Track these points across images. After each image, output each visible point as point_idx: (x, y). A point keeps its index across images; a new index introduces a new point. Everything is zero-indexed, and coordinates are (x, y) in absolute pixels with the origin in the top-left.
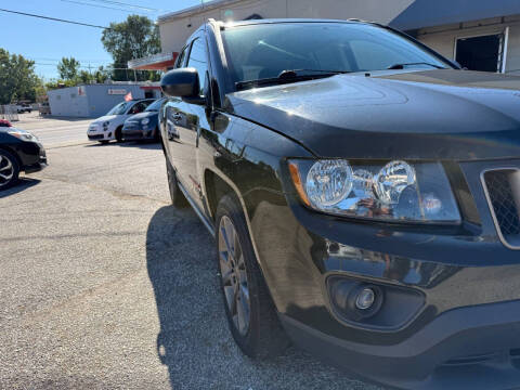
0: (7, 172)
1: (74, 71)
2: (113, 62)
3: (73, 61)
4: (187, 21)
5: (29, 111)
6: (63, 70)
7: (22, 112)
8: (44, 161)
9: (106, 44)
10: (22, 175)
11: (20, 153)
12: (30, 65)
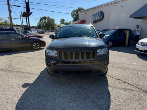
0: (38, 47)
1: (64, 22)
2: (73, 20)
3: (64, 19)
4: (85, 12)
5: (53, 32)
6: (61, 22)
7: (51, 32)
8: (46, 45)
9: (72, 15)
10: (41, 47)
11: (41, 43)
12: (54, 20)
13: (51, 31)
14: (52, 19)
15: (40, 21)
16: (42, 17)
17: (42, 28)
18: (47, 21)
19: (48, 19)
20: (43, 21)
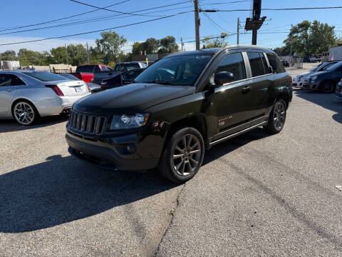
12: (331, 29)
13: (314, 59)
14: (326, 25)
15: (291, 34)
16: (299, 25)
17: (293, 53)
18: (309, 32)
19: (315, 28)
20: (299, 35)
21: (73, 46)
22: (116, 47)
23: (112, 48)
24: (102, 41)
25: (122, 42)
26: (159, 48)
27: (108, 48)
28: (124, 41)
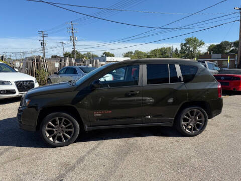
21: (164, 48)
22: (195, 48)
23: (191, 49)
24: (185, 44)
25: (200, 45)
26: (232, 49)
27: (189, 49)
28: (202, 44)
